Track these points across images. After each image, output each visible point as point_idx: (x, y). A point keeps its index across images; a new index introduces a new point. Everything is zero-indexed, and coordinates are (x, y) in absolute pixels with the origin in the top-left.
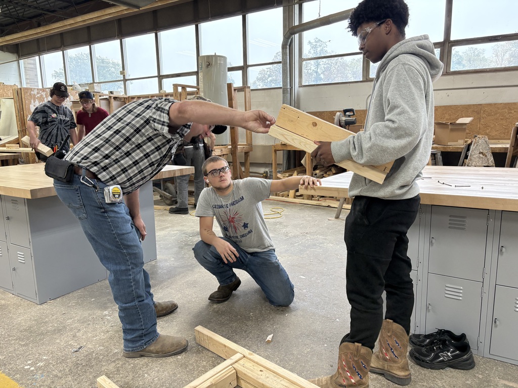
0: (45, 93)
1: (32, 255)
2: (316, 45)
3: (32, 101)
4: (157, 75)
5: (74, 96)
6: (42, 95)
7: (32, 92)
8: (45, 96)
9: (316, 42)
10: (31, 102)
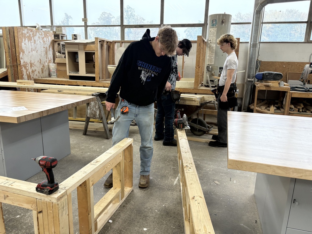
0: (32, 33)
1: (4, 159)
2: (128, 10)
3: (24, 40)
4: (120, 24)
5: (51, 37)
6: (30, 35)
7: (23, 31)
8: (32, 36)
9: (128, 8)
10: (22, 40)
